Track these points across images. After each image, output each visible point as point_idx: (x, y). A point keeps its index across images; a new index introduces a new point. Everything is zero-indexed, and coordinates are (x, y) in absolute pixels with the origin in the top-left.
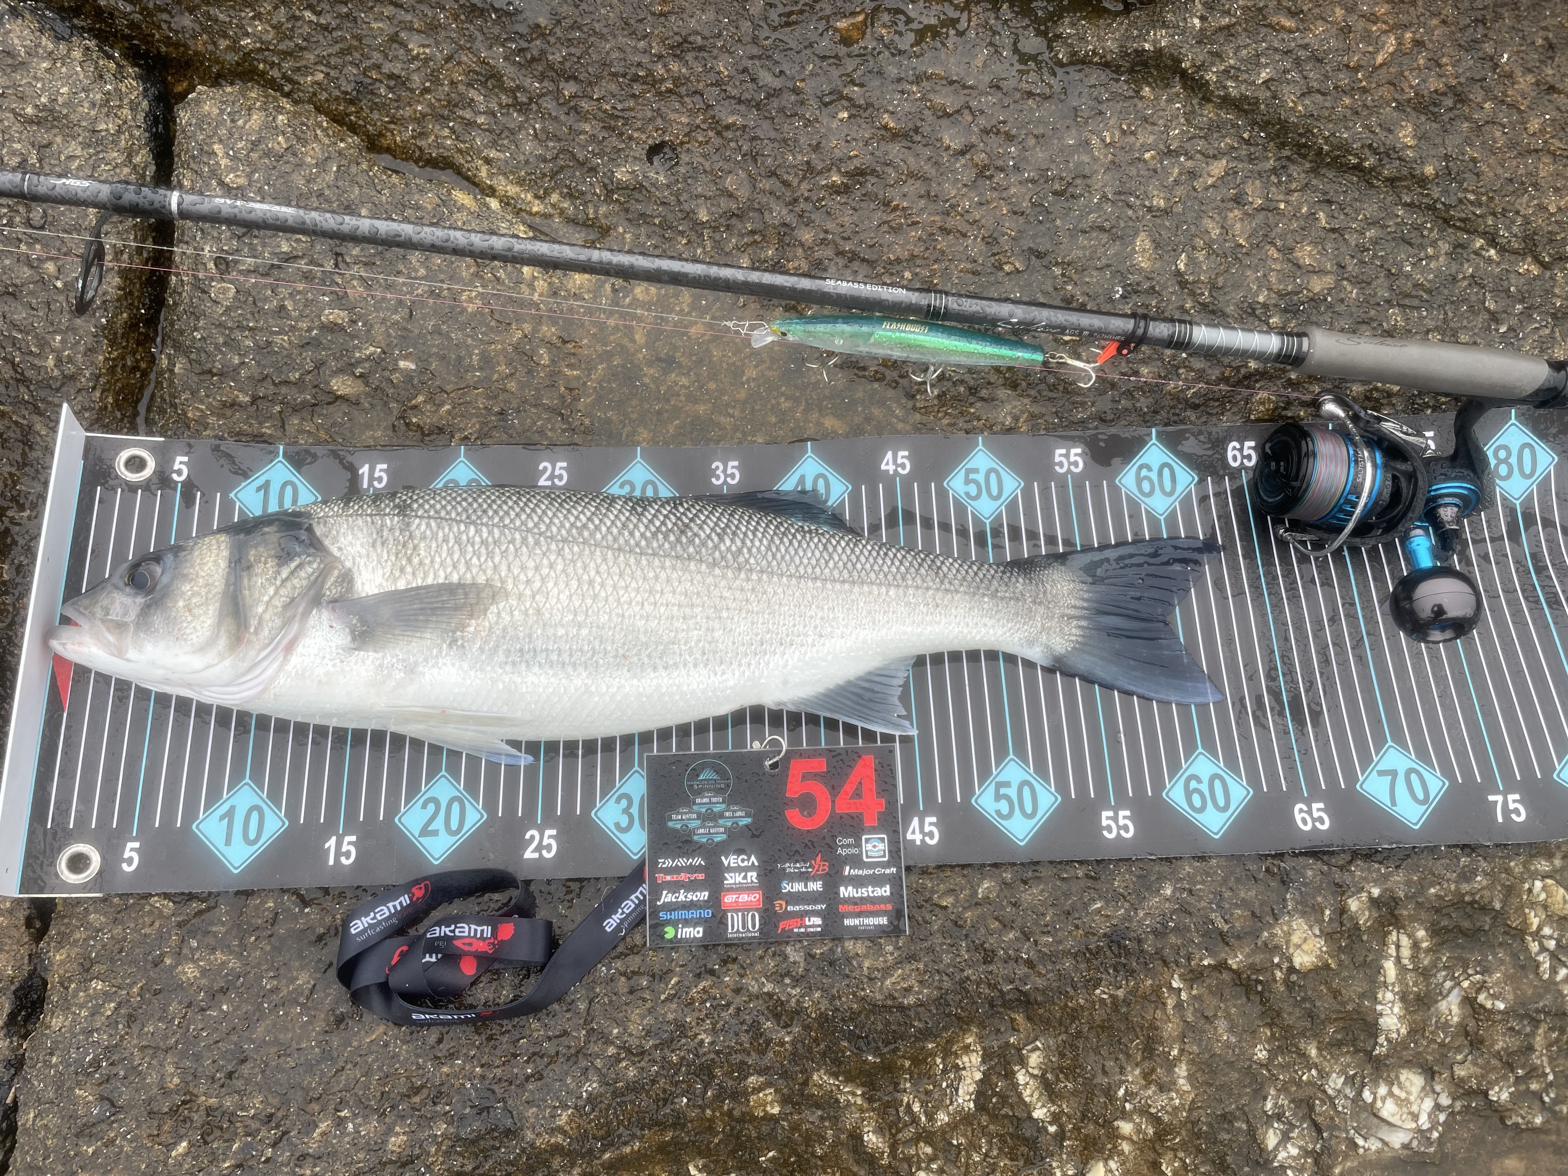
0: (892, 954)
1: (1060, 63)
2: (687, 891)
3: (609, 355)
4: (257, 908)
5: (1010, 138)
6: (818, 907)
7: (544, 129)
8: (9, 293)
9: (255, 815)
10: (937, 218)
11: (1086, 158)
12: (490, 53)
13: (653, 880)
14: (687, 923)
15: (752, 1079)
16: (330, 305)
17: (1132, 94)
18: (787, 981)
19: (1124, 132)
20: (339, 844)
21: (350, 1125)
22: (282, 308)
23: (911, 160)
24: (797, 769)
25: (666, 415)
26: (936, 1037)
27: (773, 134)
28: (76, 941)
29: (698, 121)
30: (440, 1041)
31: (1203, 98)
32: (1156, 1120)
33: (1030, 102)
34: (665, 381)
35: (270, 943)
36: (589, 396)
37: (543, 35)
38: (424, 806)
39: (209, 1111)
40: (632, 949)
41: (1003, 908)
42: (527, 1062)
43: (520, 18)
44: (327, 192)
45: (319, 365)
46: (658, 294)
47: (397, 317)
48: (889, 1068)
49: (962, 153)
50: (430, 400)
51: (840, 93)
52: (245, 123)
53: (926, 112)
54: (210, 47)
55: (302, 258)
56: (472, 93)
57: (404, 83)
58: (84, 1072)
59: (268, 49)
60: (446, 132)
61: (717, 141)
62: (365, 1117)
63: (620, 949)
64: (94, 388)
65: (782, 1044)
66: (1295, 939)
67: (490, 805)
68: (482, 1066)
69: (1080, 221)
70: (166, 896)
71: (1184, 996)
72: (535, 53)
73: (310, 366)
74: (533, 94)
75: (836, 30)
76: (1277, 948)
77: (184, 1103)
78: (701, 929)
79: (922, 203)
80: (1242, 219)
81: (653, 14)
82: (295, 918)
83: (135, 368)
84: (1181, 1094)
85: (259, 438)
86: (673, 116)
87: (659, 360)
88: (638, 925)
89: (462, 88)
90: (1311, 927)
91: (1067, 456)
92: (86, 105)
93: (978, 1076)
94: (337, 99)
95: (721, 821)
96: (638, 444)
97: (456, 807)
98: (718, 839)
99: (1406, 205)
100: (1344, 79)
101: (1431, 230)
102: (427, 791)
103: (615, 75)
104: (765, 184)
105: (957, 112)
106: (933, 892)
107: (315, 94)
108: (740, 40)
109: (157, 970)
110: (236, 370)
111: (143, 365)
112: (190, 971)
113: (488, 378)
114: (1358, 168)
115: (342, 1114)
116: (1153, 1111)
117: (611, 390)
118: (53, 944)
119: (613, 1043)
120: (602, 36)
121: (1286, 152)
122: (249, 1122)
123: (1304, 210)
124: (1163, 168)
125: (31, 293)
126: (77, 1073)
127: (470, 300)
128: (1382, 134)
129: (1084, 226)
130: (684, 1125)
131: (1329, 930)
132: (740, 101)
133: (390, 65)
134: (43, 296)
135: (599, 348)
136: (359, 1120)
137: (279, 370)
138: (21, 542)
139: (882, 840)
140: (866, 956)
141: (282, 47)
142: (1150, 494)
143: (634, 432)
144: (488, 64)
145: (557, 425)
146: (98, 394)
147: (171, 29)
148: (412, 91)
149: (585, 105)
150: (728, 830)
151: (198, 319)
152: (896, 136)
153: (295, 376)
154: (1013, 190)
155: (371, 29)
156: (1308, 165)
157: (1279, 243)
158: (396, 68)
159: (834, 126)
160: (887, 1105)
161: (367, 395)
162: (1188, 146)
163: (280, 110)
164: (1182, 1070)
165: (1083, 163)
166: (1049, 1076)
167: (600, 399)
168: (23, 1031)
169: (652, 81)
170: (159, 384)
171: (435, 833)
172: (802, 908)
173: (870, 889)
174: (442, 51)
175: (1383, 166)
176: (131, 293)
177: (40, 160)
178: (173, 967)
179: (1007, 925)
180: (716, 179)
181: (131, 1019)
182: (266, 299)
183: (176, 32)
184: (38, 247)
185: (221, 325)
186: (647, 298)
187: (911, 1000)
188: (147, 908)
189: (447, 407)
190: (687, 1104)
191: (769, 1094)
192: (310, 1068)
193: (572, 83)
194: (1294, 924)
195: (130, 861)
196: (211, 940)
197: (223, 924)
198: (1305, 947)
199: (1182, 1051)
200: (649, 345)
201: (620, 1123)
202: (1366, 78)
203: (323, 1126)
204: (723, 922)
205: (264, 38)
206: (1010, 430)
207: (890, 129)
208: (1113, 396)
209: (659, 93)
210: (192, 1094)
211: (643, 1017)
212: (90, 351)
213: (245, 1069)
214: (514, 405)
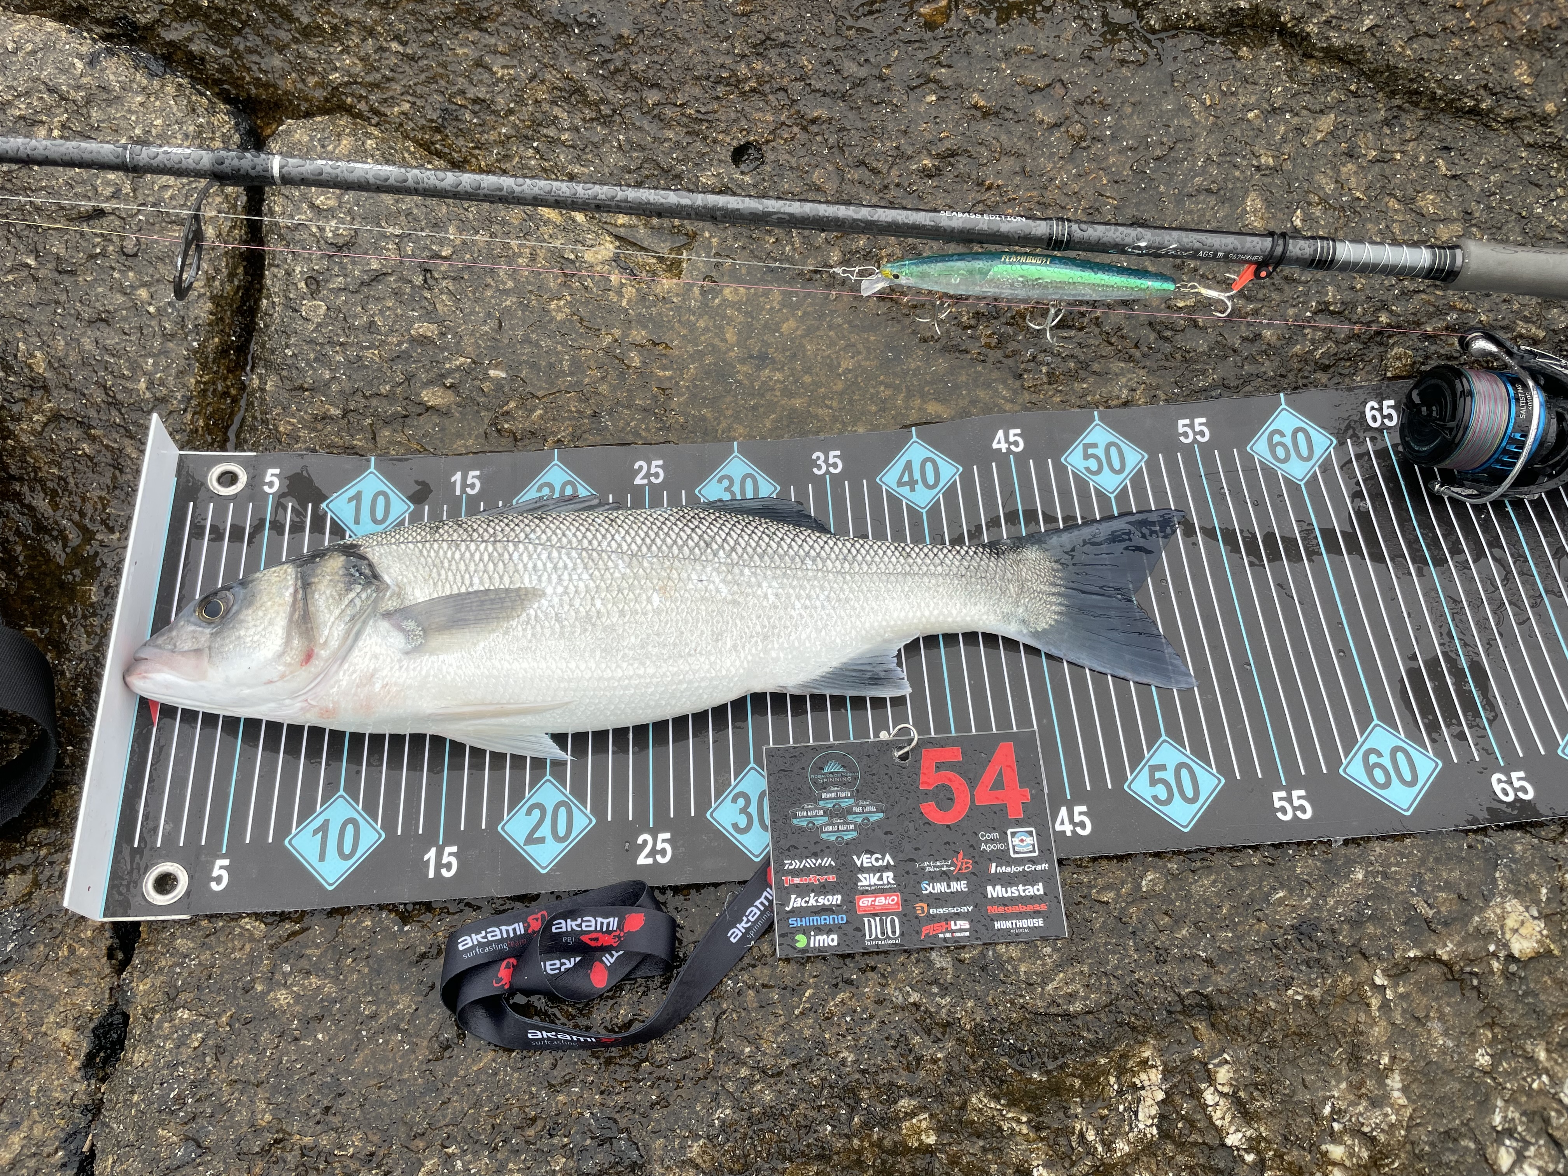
0: (1050, 956)
1: (1153, 31)
2: (818, 894)
3: (701, 354)
4: (353, 927)
5: (1105, 107)
6: (965, 909)
7: (628, 140)
8: (102, 320)
9: (350, 828)
10: (1035, 193)
11: (1186, 123)
12: (574, 69)
13: (780, 883)
14: (819, 930)
15: (903, 1102)
16: (420, 319)
17: (1230, 55)
18: (935, 990)
19: (1224, 94)
20: (439, 855)
21: (459, 1163)
22: (372, 323)
23: (1004, 138)
24: (929, 759)
25: (761, 410)
26: (1108, 1050)
27: (860, 124)
28: (161, 969)
29: (783, 118)
30: (554, 1066)
31: (1304, 55)
32: (1370, 1140)
33: (1124, 70)
34: (759, 376)
35: (367, 965)
36: (682, 395)
37: (627, 45)
38: (529, 813)
39: (304, 1151)
40: (759, 959)
41: (1172, 902)
42: (651, 1087)
43: (603, 30)
44: (415, 211)
45: (409, 378)
46: (748, 294)
47: (486, 328)
48: (1056, 1089)
49: (1057, 125)
50: (522, 405)
51: (927, 75)
52: (335, 148)
53: (1017, 88)
54: (300, 86)
55: (391, 274)
56: (556, 111)
57: (489, 106)
58: (167, 1111)
59: (356, 83)
60: (530, 153)
61: (802, 137)
62: (475, 1153)
63: (746, 961)
64: (185, 410)
65: (935, 1061)
66: (1511, 923)
67: (598, 809)
68: (602, 1093)
69: (1185, 186)
70: (257, 916)
71: (1389, 994)
72: (619, 64)
73: (400, 378)
74: (617, 106)
75: (920, 15)
76: (1491, 933)
77: (277, 1141)
78: (835, 937)
79: (1017, 179)
80: (1356, 173)
81: (735, 14)
82: (394, 936)
83: (226, 394)
84: (1398, 1110)
85: (351, 450)
86: (757, 115)
87: (751, 357)
88: (764, 934)
89: (546, 107)
90: (1527, 909)
91: (1191, 426)
92: (179, 136)
93: (1160, 1096)
94: (423, 128)
95: (850, 818)
96: (734, 439)
97: (562, 812)
98: (848, 837)
99: (1530, 145)
100: (1452, 22)
101: (1558, 170)
102: (531, 797)
103: (697, 78)
104: (854, 174)
105: (1049, 85)
106: (1090, 887)
107: (401, 125)
108: (823, 33)
109: (248, 997)
110: (327, 384)
111: (233, 392)
112: (283, 997)
113: (579, 383)
114: (1474, 112)
115: (450, 1150)
116: (1366, 1129)
117: (705, 388)
118: (136, 974)
119: (745, 1064)
120: (684, 41)
121: (1397, 102)
122: (348, 1162)
123: (1422, 159)
124: (1268, 126)
125: (124, 319)
126: (160, 1112)
127: (559, 309)
128: (1496, 75)
129: (1189, 189)
130: (830, 1158)
131: (1548, 911)
132: (825, 94)
133: (475, 90)
134: (135, 321)
135: (690, 349)
136: (468, 1157)
137: (370, 384)
138: (110, 564)
139: (1030, 833)
140: (1021, 960)
141: (370, 79)
142: (1287, 459)
143: (730, 428)
144: (571, 79)
145: (651, 425)
146: (189, 416)
147: (261, 70)
148: (496, 113)
149: (668, 112)
150: (858, 828)
151: (289, 337)
152: (986, 114)
153: (385, 389)
154: (1112, 160)
155: (457, 55)
156: (1421, 113)
157: (1398, 194)
158: (482, 92)
159: (922, 109)
160: (1058, 1132)
161: (459, 405)
162: (1293, 103)
163: (368, 135)
164: (1395, 1082)
165: (1182, 126)
166: (1242, 1094)
167: (694, 397)
168: (101, 1074)
169: (735, 82)
170: (250, 404)
171: (542, 840)
172: (946, 910)
173: (1021, 887)
174: (525, 71)
175: (1500, 106)
176: (222, 319)
177: (134, 190)
178: (264, 994)
179: (1178, 921)
180: (802, 173)
181: (219, 1051)
182: (356, 316)
183: (265, 72)
184: (131, 274)
185: (312, 341)
186: (736, 298)
187: (1077, 1007)
188: (237, 931)
189: (539, 412)
190: (832, 1132)
191: (923, 1120)
192: (411, 1101)
193: (655, 91)
194: (1507, 905)
195: (219, 880)
196: (304, 963)
197: (318, 946)
198: (1522, 931)
199: (1393, 1058)
200: (741, 343)
201: (758, 1154)
202: (1474, 17)
203: (429, 1164)
204: (860, 929)
205: (352, 71)
206: (1126, 404)
207: (981, 108)
208: (1235, 362)
209: (743, 93)
210: (284, 1132)
211: (776, 1034)
212: (181, 373)
213: (342, 1104)
214: (607, 406)
